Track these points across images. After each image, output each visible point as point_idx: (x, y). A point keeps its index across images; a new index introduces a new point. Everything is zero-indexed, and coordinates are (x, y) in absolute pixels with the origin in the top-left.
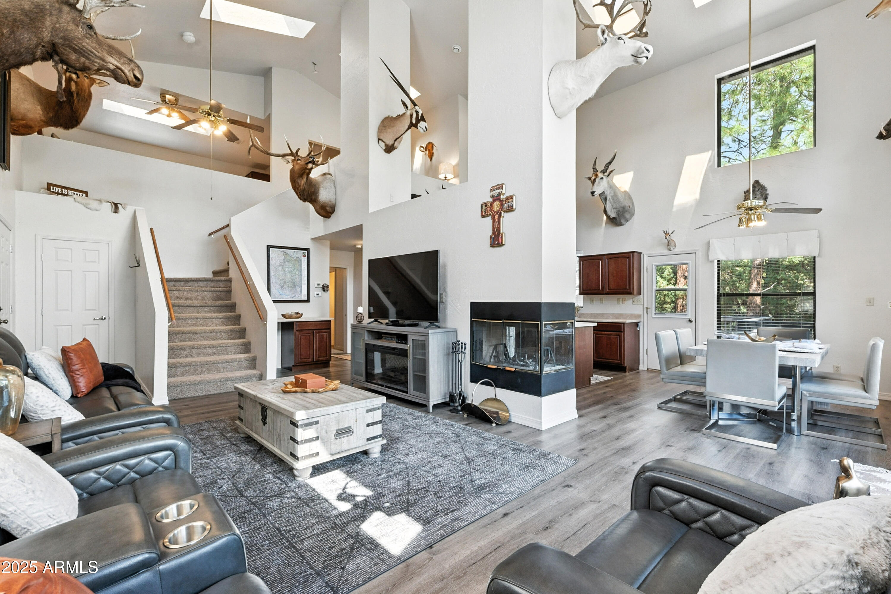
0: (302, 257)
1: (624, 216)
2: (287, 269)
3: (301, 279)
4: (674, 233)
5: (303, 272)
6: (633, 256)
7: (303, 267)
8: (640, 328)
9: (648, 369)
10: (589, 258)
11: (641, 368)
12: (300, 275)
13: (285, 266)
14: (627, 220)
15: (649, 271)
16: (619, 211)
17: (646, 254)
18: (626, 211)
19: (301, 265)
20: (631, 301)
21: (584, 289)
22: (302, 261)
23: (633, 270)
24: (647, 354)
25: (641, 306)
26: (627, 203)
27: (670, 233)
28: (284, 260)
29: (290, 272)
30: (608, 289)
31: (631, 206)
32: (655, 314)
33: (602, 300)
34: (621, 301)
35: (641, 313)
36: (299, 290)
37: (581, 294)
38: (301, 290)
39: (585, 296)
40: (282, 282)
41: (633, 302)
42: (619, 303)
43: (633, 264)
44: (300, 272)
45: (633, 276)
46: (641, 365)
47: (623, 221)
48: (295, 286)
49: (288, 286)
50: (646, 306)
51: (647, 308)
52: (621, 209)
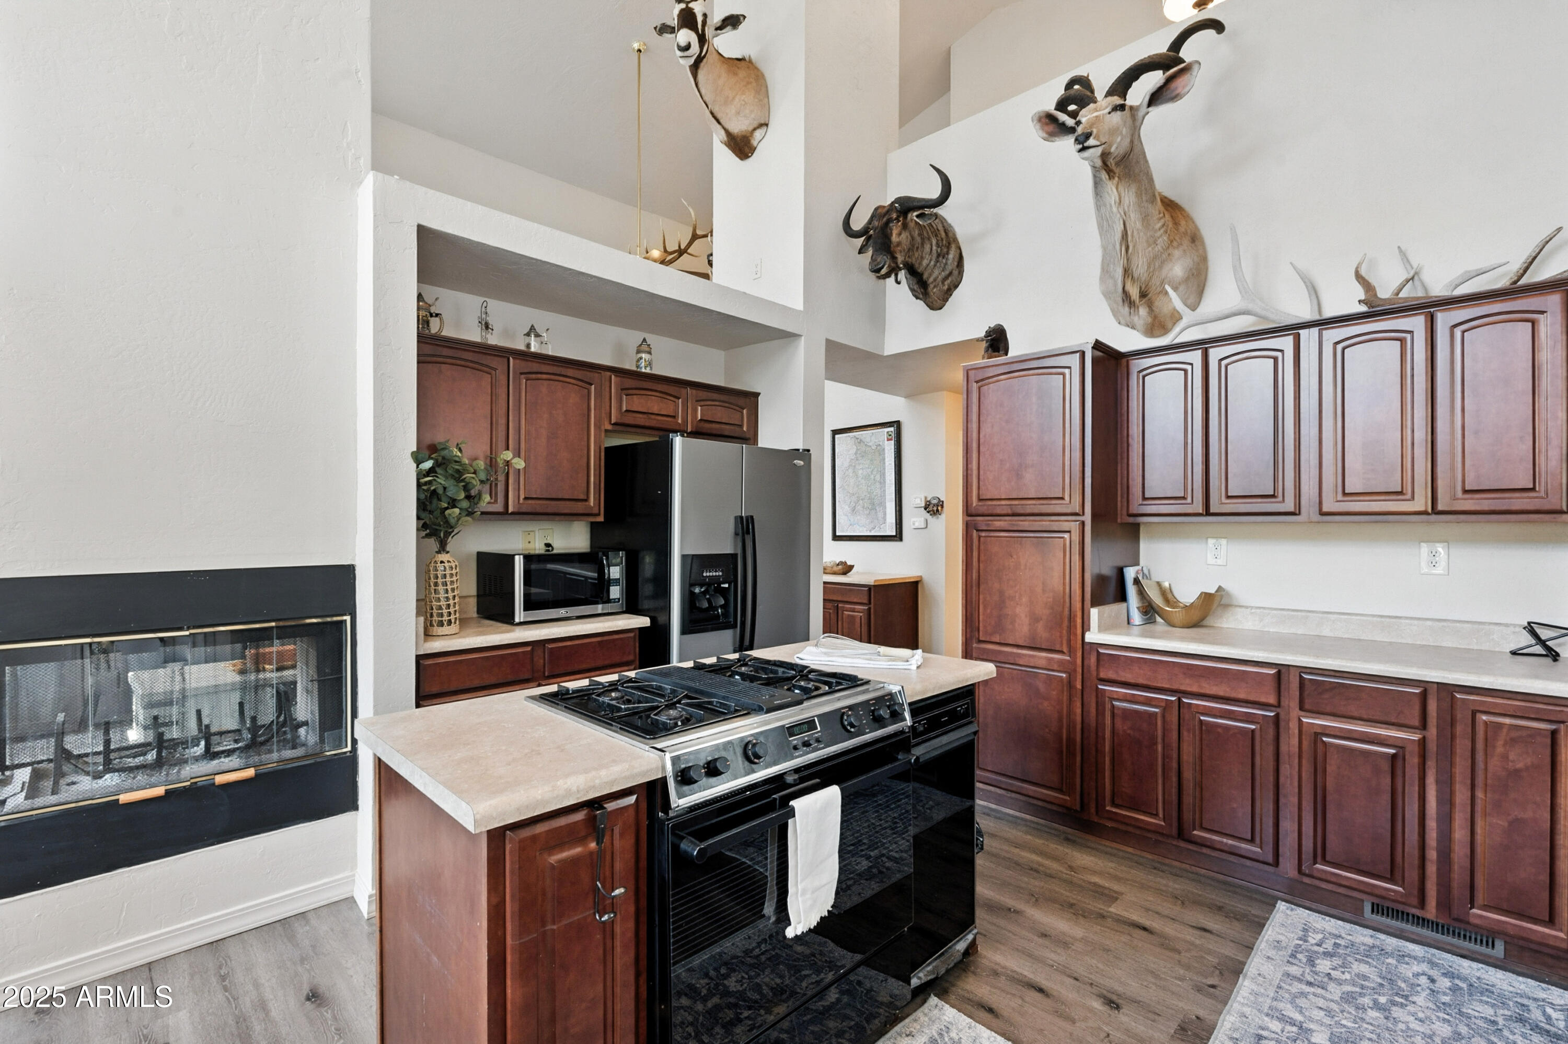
0: (886, 442)
2: (860, 472)
3: (884, 491)
5: (887, 474)
7: (887, 464)
12: (883, 482)
13: (857, 467)
19: (884, 459)
22: (886, 451)
28: (856, 454)
29: (867, 478)
36: (880, 515)
38: (885, 514)
40: (854, 499)
44: (883, 475)
48: (874, 506)
49: (863, 507)
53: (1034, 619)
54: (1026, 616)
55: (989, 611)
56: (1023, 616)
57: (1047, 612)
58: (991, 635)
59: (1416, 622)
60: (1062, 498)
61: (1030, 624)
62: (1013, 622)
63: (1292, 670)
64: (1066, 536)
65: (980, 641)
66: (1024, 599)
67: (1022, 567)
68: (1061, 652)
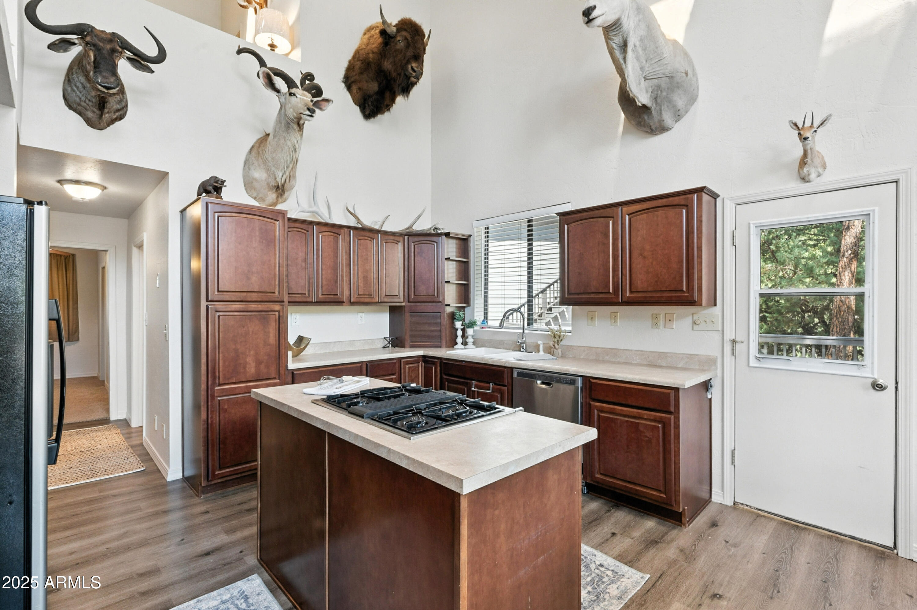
1: (670, 101)
4: (828, 125)
6: (700, 200)
8: (714, 394)
9: (735, 503)
10: (584, 215)
11: (716, 498)
14: (678, 116)
15: (737, 243)
16: (659, 87)
17: (731, 199)
18: (679, 86)
20: (688, 321)
21: (573, 290)
23: (700, 238)
24: (733, 463)
25: (717, 337)
26: (679, 65)
27: (816, 124)
30: (631, 292)
31: (690, 73)
32: (758, 358)
33: (613, 317)
34: (661, 322)
35: (716, 353)
37: (564, 302)
39: (577, 307)
41: (694, 323)
42: (655, 325)
43: (700, 221)
45: (700, 257)
46: (716, 489)
47: (667, 118)
50: (729, 335)
51: (734, 342)
52: (664, 83)
53: (259, 363)
54: (253, 362)
55: (227, 364)
56: (251, 362)
57: (266, 357)
58: (229, 379)
59: (359, 342)
60: (274, 293)
61: (256, 367)
62: (245, 368)
63: (364, 363)
64: (277, 313)
65: (220, 385)
66: (252, 353)
67: (251, 333)
68: (275, 378)
